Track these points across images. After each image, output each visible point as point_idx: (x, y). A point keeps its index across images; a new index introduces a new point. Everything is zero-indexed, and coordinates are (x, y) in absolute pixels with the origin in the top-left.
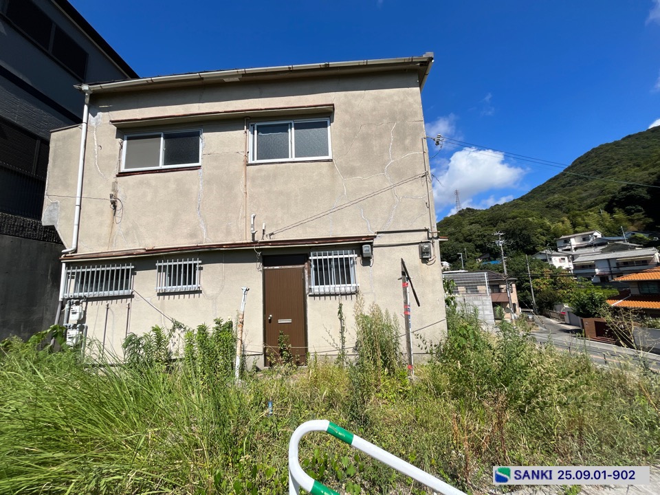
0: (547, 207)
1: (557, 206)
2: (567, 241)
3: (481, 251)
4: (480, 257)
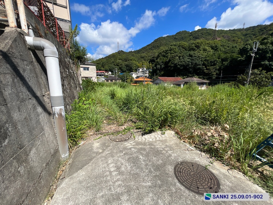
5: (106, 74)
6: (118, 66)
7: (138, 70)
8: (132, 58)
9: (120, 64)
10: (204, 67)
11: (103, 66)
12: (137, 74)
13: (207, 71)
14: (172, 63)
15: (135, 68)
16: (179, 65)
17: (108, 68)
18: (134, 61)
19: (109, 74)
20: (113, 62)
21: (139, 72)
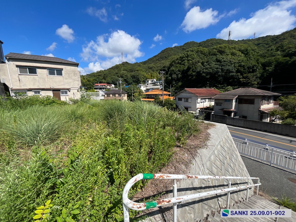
0: (148, 68)
1: (151, 68)
2: (148, 81)
3: (126, 82)
4: (125, 84)
5: (108, 87)
6: (122, 77)
7: (146, 82)
8: (139, 68)
9: (125, 76)
10: (239, 74)
11: (104, 78)
12: (146, 86)
13: (244, 80)
14: (194, 71)
15: (142, 79)
16: (203, 72)
17: (110, 80)
18: (141, 72)
19: (111, 87)
20: (117, 73)
21: (148, 84)
